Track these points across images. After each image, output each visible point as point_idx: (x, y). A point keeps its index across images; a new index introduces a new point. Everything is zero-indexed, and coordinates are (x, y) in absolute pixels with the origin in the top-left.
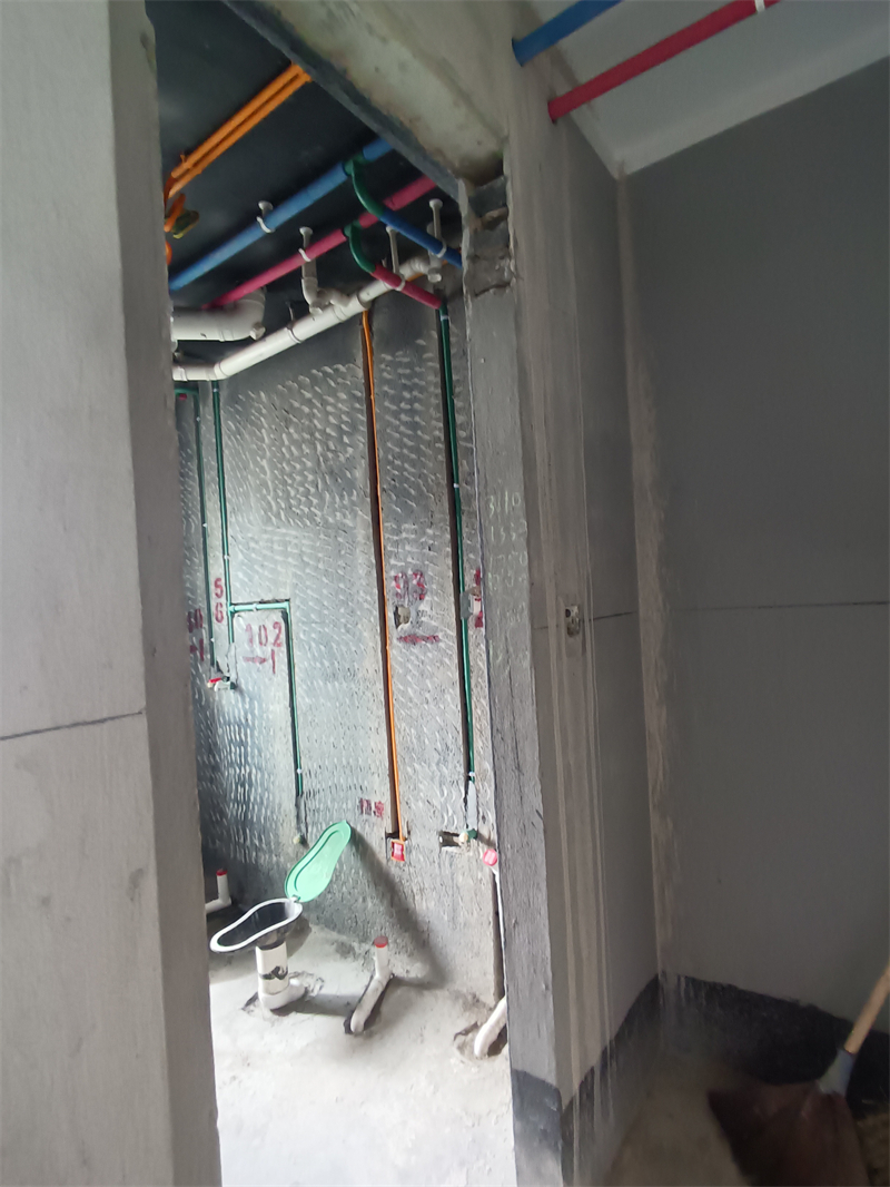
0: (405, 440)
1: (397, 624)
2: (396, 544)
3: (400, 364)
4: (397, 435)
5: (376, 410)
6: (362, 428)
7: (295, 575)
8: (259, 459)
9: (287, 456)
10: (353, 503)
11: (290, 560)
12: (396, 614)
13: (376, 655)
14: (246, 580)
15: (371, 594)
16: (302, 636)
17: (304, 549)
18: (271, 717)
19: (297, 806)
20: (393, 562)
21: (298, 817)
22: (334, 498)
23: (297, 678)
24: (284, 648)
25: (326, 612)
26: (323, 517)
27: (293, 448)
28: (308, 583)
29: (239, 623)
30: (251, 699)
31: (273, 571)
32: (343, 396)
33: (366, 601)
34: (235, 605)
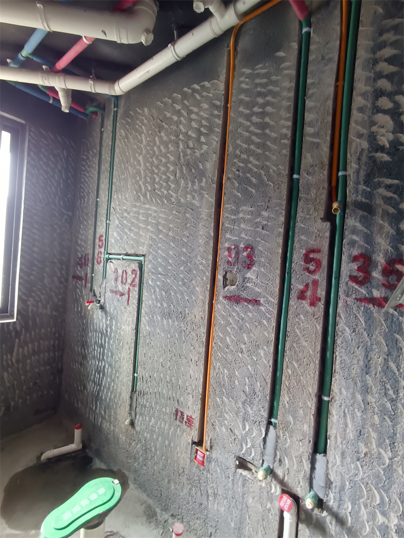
0: (254, 138)
1: (225, 286)
2: (234, 221)
3: (258, 76)
4: (247, 134)
5: (231, 114)
6: (217, 130)
7: (151, 238)
8: (137, 155)
9: (157, 153)
10: (202, 188)
11: (149, 227)
12: (225, 277)
13: (203, 306)
14: (118, 238)
15: (207, 260)
16: (150, 282)
17: (160, 220)
18: (122, 333)
19: (131, 398)
20: (228, 236)
21: (131, 405)
22: (187, 184)
23: (143, 311)
24: (137, 289)
25: (169, 268)
26: (177, 198)
27: (162, 147)
28: (159, 245)
29: (111, 266)
30: (111, 318)
31: (137, 234)
32: (205, 106)
33: (201, 264)
34: (110, 254)
